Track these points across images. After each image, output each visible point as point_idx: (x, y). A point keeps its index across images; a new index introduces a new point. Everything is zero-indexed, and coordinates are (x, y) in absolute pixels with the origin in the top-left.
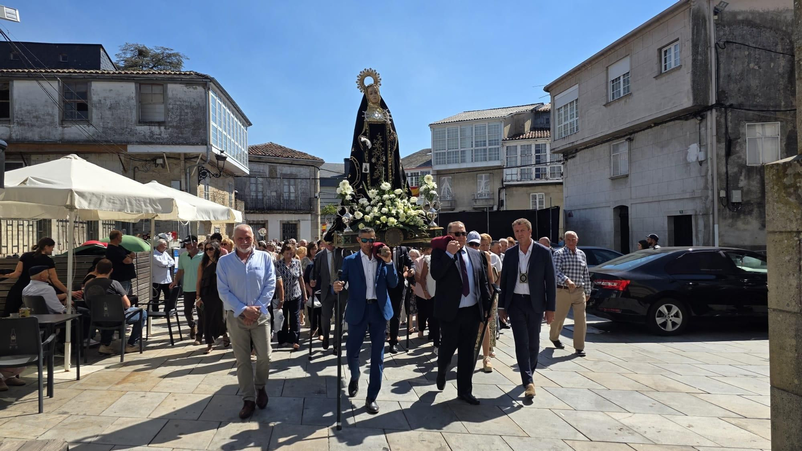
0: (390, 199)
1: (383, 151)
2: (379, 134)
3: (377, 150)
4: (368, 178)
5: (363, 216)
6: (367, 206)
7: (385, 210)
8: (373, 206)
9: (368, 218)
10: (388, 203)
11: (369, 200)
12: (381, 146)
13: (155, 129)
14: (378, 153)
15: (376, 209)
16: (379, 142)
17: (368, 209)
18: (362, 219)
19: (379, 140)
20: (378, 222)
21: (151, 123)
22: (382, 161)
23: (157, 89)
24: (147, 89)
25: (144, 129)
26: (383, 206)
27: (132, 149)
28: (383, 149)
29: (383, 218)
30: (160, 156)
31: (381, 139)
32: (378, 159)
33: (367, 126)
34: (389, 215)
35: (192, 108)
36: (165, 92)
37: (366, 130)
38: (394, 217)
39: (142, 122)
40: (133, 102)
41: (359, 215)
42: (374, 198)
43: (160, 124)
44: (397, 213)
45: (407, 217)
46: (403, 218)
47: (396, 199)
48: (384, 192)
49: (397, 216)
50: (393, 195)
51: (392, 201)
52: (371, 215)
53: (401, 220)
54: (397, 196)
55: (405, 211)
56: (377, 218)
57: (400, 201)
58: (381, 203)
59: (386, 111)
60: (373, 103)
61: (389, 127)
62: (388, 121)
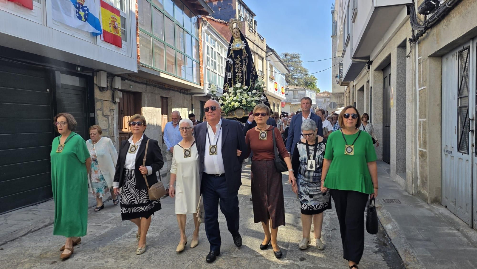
1: (241, 65)
2: (239, 55)
3: (238, 65)
4: (232, 81)
5: (223, 102)
6: (227, 96)
7: (235, 99)
9: (225, 103)
10: (238, 94)
12: (239, 62)
13: (296, 99)
14: (238, 66)
15: (231, 98)
17: (227, 98)
19: (238, 59)
20: (230, 105)
21: (295, 98)
22: (240, 70)
23: (296, 92)
24: (295, 92)
25: (294, 100)
27: (292, 103)
28: (241, 64)
29: (233, 103)
30: (297, 104)
31: (239, 58)
32: (237, 70)
34: (236, 101)
35: (303, 95)
36: (298, 92)
37: (232, 54)
38: (239, 102)
39: (294, 98)
40: (292, 95)
42: (232, 92)
43: (297, 98)
44: (241, 100)
45: (247, 101)
46: (244, 102)
47: (244, 92)
48: (237, 89)
49: (241, 102)
50: (242, 90)
51: (241, 93)
52: (227, 101)
53: (243, 104)
54: (244, 90)
55: (246, 99)
56: (230, 103)
57: (246, 93)
58: (234, 95)
59: (243, 42)
60: (237, 38)
61: (244, 51)
62: (243, 48)
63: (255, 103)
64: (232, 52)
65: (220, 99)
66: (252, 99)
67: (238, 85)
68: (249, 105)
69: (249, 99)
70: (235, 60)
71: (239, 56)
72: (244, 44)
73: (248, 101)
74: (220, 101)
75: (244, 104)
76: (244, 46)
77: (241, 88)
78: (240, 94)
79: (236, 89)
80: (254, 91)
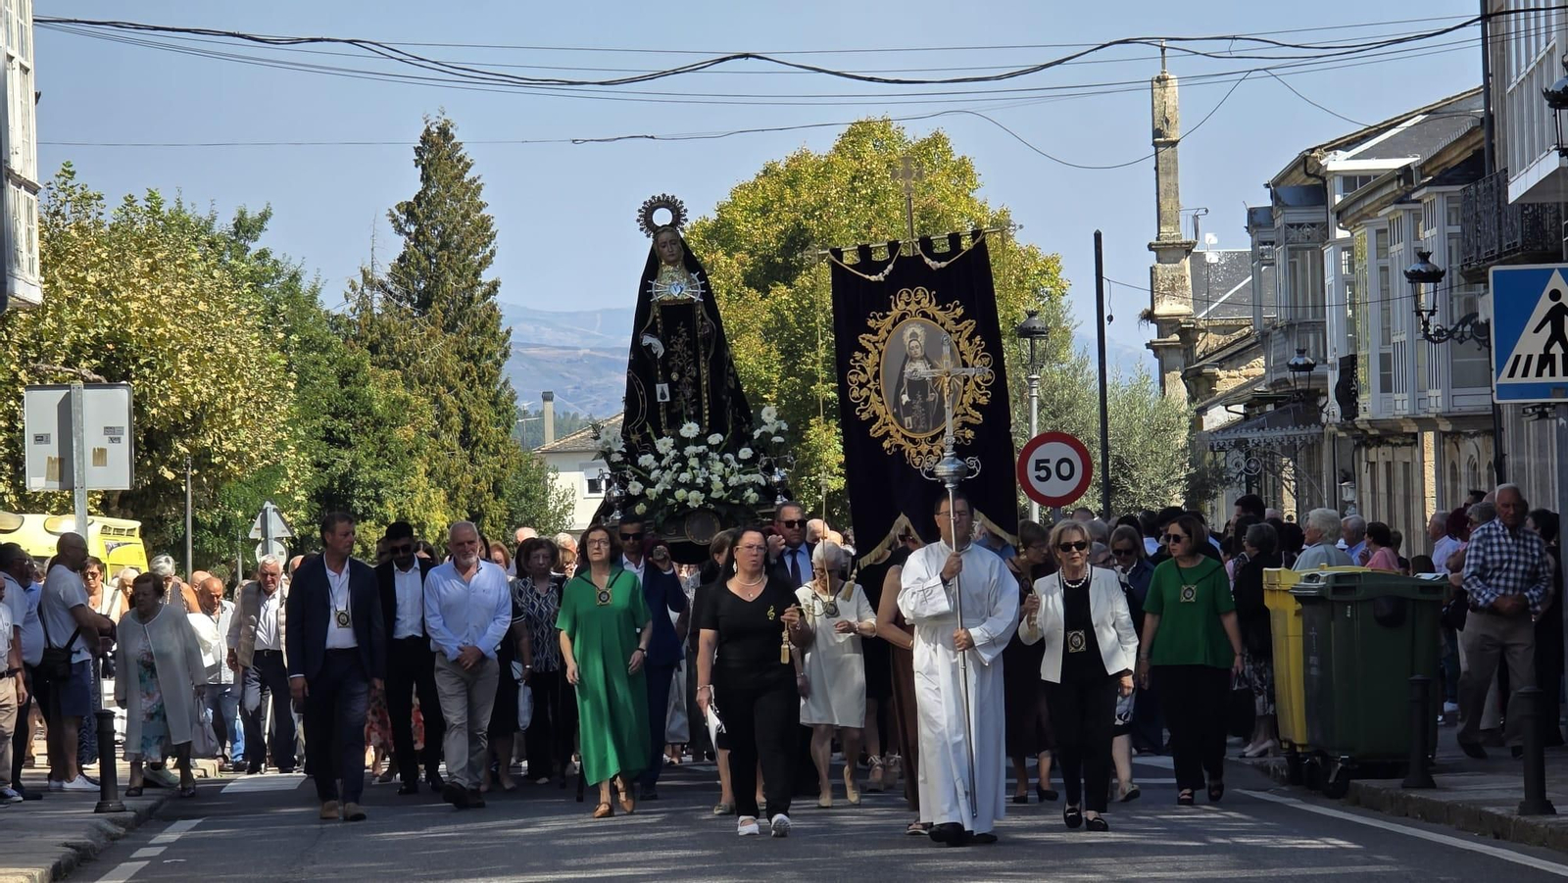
0: (697, 455)
1: (690, 357)
2: (682, 324)
3: (679, 356)
4: (662, 414)
5: (644, 489)
6: (654, 469)
7: (685, 477)
8: (663, 469)
9: (652, 493)
10: (693, 462)
11: (659, 457)
12: (685, 349)
14: (681, 361)
15: (668, 476)
16: (681, 341)
17: (654, 475)
18: (642, 496)
19: (681, 336)
20: (671, 501)
22: (690, 376)
26: (683, 469)
28: (690, 353)
29: (680, 494)
31: (685, 334)
32: (681, 375)
33: (656, 309)
34: (690, 486)
37: (655, 318)
38: (701, 490)
41: (635, 488)
42: (668, 455)
44: (708, 482)
45: (726, 488)
46: (718, 490)
47: (711, 454)
48: (686, 442)
49: (706, 488)
50: (704, 447)
51: (702, 458)
52: (659, 488)
53: (714, 495)
54: (711, 448)
55: (723, 478)
56: (668, 493)
57: (718, 457)
58: (679, 464)
59: (694, 276)
60: (669, 263)
61: (700, 311)
62: (696, 299)
63: (755, 494)
64: (655, 311)
65: (634, 478)
66: (745, 479)
67: (689, 428)
68: (737, 502)
69: (733, 481)
70: (671, 339)
71: (683, 327)
72: (698, 283)
73: (731, 485)
74: (635, 487)
75: (717, 497)
76: (700, 291)
77: (700, 440)
78: (701, 462)
79: (681, 443)
80: (745, 453)
